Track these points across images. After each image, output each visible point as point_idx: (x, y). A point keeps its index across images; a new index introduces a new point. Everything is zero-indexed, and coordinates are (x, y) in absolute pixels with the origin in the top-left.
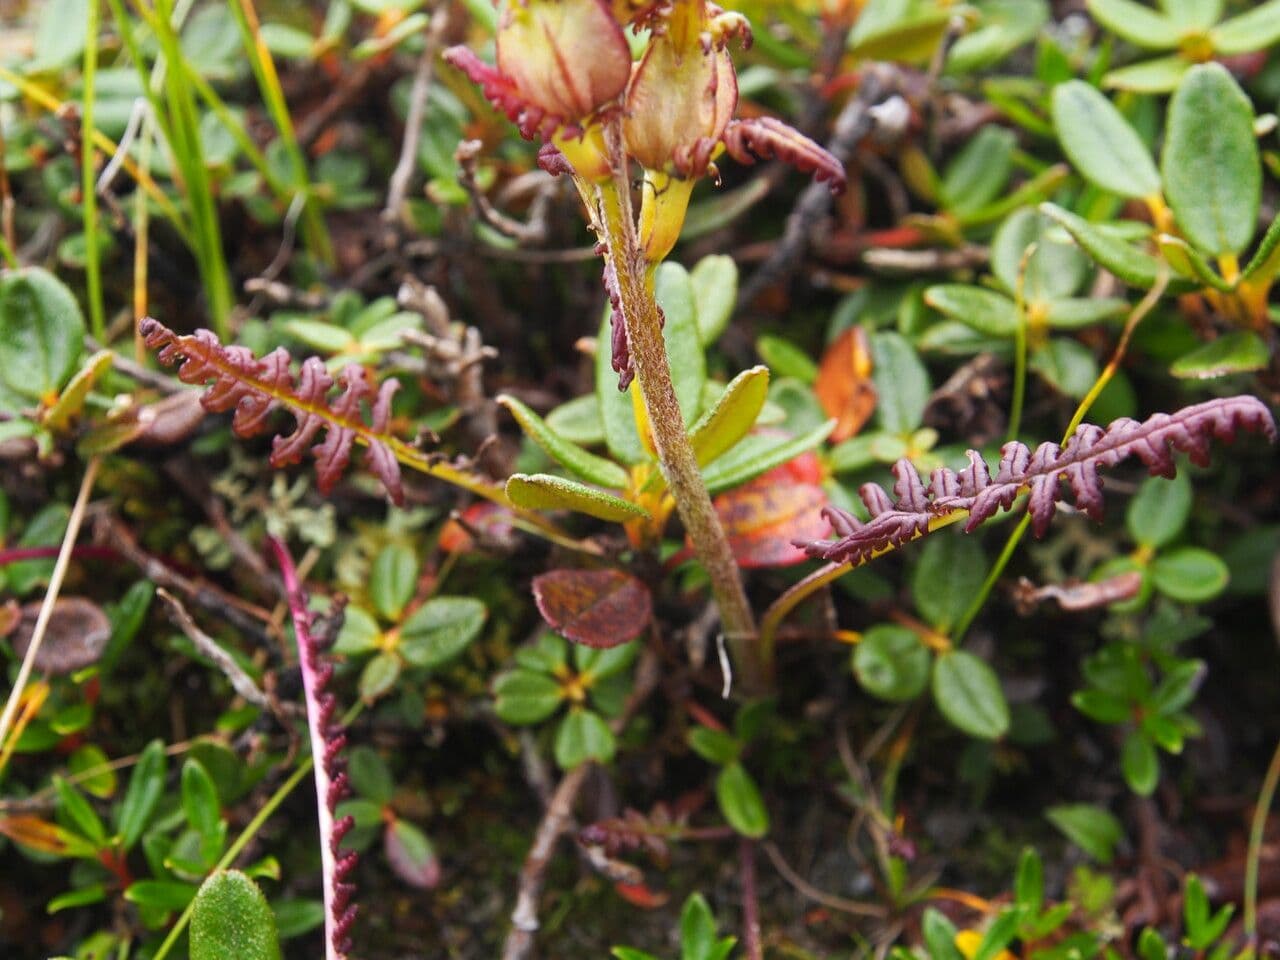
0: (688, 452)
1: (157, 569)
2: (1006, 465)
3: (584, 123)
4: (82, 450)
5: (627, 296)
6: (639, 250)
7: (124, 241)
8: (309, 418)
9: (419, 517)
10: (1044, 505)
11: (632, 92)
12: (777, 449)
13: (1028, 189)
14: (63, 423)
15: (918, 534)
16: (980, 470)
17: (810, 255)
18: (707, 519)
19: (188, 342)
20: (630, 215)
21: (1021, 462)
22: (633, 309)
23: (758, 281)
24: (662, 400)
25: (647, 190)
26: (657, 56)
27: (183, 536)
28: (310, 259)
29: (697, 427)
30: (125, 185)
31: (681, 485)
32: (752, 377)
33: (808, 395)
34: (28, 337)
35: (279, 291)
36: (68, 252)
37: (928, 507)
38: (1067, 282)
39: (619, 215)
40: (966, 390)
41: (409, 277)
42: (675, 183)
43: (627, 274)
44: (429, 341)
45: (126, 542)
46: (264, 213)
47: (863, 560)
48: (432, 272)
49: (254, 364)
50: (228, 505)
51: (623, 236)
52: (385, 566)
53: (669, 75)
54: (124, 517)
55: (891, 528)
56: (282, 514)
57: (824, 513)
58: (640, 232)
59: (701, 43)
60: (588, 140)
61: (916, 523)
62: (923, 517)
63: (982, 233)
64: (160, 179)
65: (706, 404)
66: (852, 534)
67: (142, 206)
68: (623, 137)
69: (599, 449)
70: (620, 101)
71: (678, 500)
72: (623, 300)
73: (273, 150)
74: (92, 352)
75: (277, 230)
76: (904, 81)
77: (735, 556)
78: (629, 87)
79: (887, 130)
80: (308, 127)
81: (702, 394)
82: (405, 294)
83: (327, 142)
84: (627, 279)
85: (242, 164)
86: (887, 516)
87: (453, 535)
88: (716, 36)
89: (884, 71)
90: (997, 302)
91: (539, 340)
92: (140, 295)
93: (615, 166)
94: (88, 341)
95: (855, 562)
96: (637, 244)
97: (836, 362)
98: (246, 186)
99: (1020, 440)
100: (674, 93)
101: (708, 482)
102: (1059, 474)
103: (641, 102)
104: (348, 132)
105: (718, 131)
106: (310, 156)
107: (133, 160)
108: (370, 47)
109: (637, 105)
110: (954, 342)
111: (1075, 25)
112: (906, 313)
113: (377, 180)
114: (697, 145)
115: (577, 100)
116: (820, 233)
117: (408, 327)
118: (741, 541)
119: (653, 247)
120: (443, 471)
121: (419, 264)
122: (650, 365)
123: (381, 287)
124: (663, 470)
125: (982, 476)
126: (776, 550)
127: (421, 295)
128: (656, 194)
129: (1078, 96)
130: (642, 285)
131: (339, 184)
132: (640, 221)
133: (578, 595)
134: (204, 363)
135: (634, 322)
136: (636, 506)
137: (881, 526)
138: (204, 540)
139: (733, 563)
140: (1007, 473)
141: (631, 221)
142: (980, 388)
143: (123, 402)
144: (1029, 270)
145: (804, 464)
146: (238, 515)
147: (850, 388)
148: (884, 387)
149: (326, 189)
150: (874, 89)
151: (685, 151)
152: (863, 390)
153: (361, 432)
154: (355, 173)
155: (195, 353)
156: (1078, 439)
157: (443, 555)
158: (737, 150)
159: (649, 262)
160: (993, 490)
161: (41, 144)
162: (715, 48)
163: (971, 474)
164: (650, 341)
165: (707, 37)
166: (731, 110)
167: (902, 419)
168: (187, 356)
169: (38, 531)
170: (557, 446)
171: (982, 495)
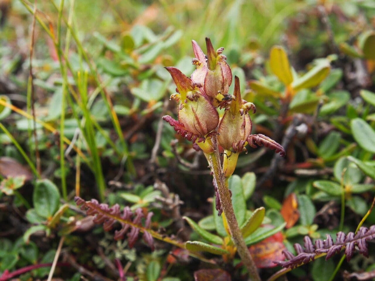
0: (240, 234)
1: (82, 269)
2: (338, 239)
3: (205, 136)
4: (60, 234)
5: (220, 188)
6: (223, 174)
7: (73, 170)
8: (126, 225)
9: (161, 252)
10: (350, 252)
11: (219, 127)
12: (268, 232)
13: (345, 151)
14: (54, 226)
15: (311, 260)
16: (330, 240)
17: (278, 171)
18: (247, 254)
19: (89, 203)
20: (220, 163)
21: (342, 238)
22: (222, 192)
23: (263, 179)
24: (232, 219)
25: (225, 156)
26: (227, 116)
27: (90, 259)
28: (129, 174)
29: (243, 226)
30: (73, 153)
31: (238, 244)
32: (259, 211)
33: (279, 214)
34: (44, 200)
35: (119, 184)
36: (57, 174)
37: (314, 252)
38: (356, 179)
39: (216, 164)
40: (326, 212)
41: (157, 180)
42: (233, 153)
43: (219, 181)
44: (163, 199)
45: (73, 261)
46: (115, 161)
47: (295, 267)
48: (165, 178)
49: (109, 209)
50: (104, 249)
51: (218, 170)
52: (151, 267)
53: (231, 122)
54: (72, 253)
55: (303, 258)
56: (120, 251)
57: (283, 252)
58: (223, 169)
59: (240, 111)
60: (206, 142)
61: (311, 257)
62: (313, 255)
63: (331, 164)
64: (84, 151)
65: (247, 218)
66: (291, 259)
67: (79, 160)
68: (217, 140)
69: (214, 232)
70: (216, 130)
71: (237, 248)
72: (219, 189)
73: (118, 142)
74: (63, 204)
75: (118, 166)
76: (306, 119)
77: (256, 265)
78: (219, 125)
79: (301, 134)
80: (128, 135)
81: (245, 215)
82: (156, 185)
83: (134, 139)
84: (220, 183)
85: (108, 147)
86: (302, 254)
87: (171, 259)
88: (245, 109)
89: (300, 116)
90: (335, 185)
91: (198, 197)
92: (78, 186)
93: (215, 149)
94: (62, 200)
95: (292, 268)
96: (222, 172)
97: (287, 204)
98: (110, 153)
99: (342, 231)
100: (232, 127)
101: (247, 242)
102: (354, 243)
103: (222, 130)
104: (140, 136)
105: (246, 138)
106: (129, 143)
107: (76, 146)
108: (146, 112)
109: (221, 131)
110: (323, 197)
111: (358, 101)
112: (308, 189)
113: (149, 150)
114: (239, 142)
115: (202, 130)
116: (281, 165)
117: (157, 195)
118: (258, 260)
119: (227, 173)
120: (167, 239)
121: (161, 175)
122: (227, 208)
123: (149, 183)
124: (232, 239)
125: (331, 242)
126: (269, 262)
127: (161, 185)
128: (228, 157)
129: (359, 123)
130: (224, 184)
131: (137, 151)
132: (223, 165)
133: (208, 277)
134: (94, 209)
135: (221, 195)
136: (225, 250)
137: (299, 258)
138: (97, 259)
139: (255, 267)
140: (338, 242)
141: (220, 165)
142: (331, 212)
143: (72, 219)
144: (345, 175)
145: (278, 235)
146: (107, 251)
147: (291, 212)
148: (302, 211)
149: (134, 154)
150: (297, 121)
151: (236, 144)
152: (295, 212)
153: (142, 229)
154: (142, 148)
155: (91, 206)
156: (360, 232)
157: (168, 264)
158: (251, 143)
159: (227, 178)
160: (334, 247)
161: (49, 142)
162: (245, 113)
163: (327, 241)
164: (227, 201)
165: (242, 110)
166: (250, 131)
167: (307, 221)
168: (89, 207)
169: (46, 258)
170: (201, 232)
171: (331, 249)
